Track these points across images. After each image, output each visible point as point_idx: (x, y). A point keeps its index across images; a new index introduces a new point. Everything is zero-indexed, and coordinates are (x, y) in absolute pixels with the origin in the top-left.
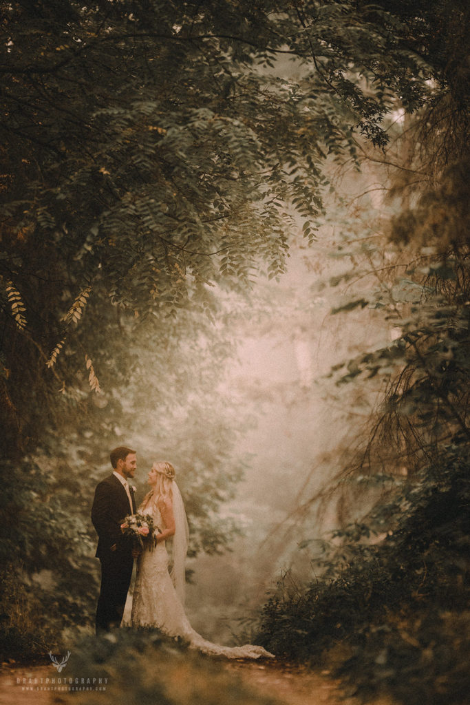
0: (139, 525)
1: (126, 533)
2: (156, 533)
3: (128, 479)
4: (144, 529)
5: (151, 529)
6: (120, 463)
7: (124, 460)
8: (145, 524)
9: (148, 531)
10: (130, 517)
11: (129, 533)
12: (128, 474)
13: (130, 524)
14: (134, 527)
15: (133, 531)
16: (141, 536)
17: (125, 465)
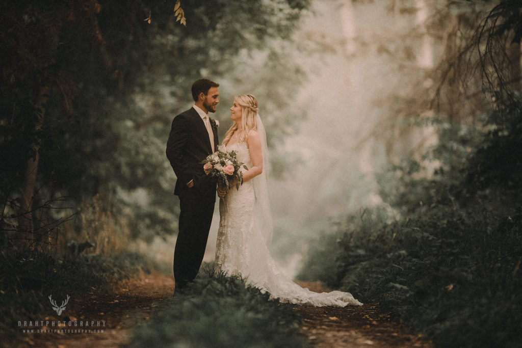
0: (223, 164)
1: (210, 174)
2: (242, 170)
3: (209, 113)
4: (228, 168)
5: (236, 167)
6: (202, 97)
7: (206, 94)
8: (229, 163)
9: (233, 170)
10: (213, 156)
11: (214, 174)
12: (208, 108)
13: (213, 164)
14: (218, 167)
15: (218, 171)
16: (227, 175)
17: (206, 99)
